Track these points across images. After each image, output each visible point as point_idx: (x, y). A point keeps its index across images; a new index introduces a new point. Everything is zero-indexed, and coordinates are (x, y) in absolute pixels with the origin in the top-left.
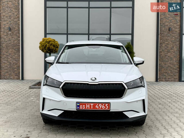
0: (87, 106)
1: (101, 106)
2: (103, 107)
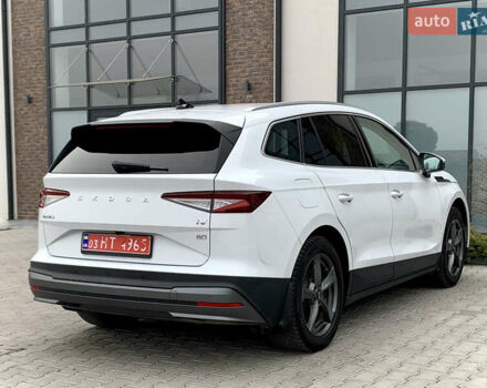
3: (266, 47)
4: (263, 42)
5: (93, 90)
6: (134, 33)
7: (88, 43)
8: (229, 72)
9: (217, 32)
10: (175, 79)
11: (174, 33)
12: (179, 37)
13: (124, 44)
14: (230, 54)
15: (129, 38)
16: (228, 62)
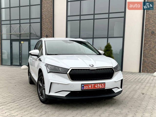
0: (89, 86)
1: (99, 86)
2: (101, 86)
3: (51, 27)
4: (50, 26)
5: (11, 35)
6: (21, 23)
7: (10, 24)
8: (42, 32)
9: (40, 23)
10: (30, 33)
11: (30, 23)
12: (31, 24)
13: (19, 25)
14: (43, 28)
15: (20, 24)
16: (42, 30)
